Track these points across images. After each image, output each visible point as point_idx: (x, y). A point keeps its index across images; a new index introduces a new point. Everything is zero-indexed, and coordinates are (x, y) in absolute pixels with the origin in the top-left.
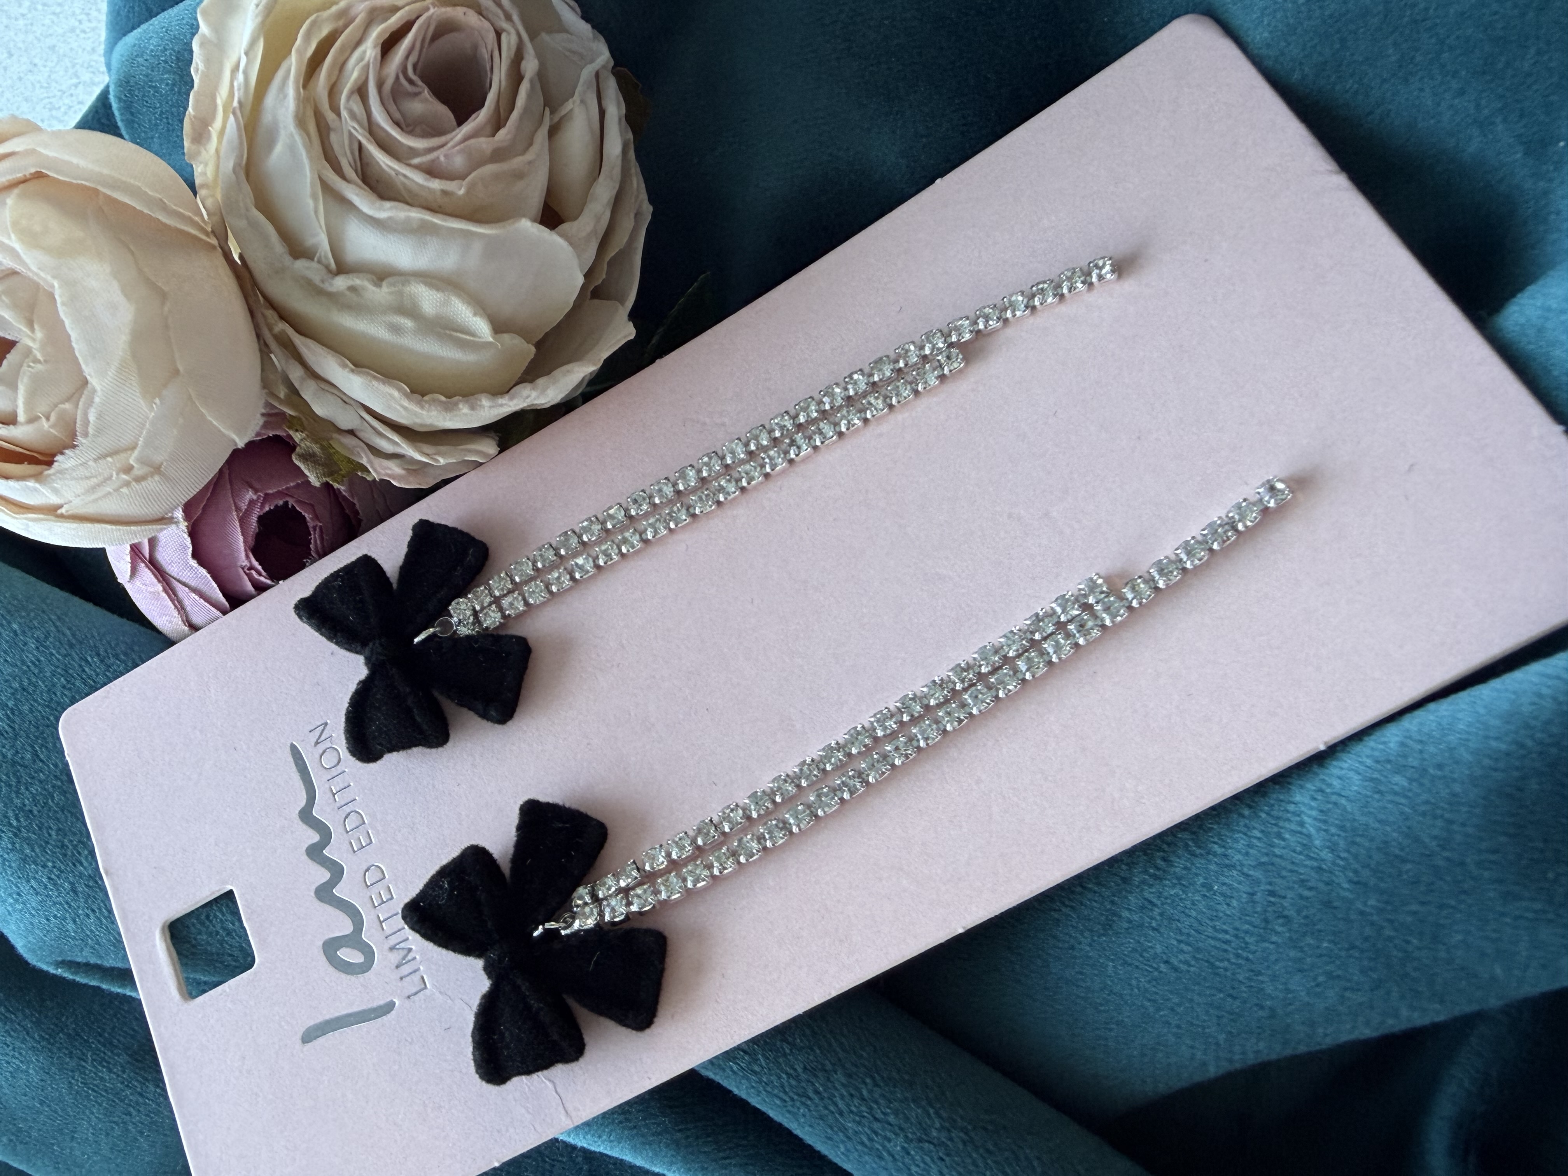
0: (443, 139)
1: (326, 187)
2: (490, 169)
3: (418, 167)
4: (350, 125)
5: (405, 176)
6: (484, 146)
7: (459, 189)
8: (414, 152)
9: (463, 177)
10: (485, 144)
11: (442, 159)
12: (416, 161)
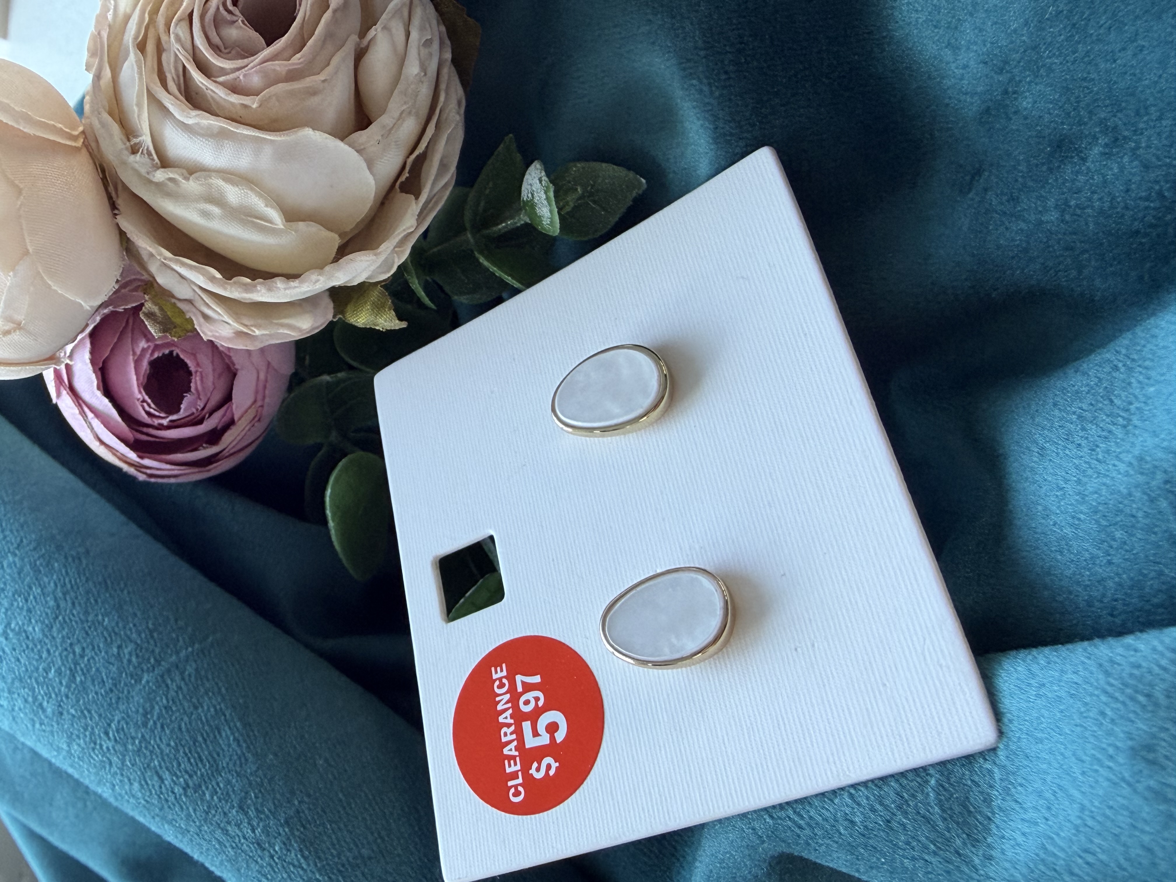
1: (152, 97)
2: (280, 87)
3: (223, 84)
4: (176, 46)
5: (212, 90)
6: (278, 68)
7: (253, 103)
8: (223, 72)
9: (257, 94)
10: (279, 66)
11: (241, 77)
12: (221, 79)
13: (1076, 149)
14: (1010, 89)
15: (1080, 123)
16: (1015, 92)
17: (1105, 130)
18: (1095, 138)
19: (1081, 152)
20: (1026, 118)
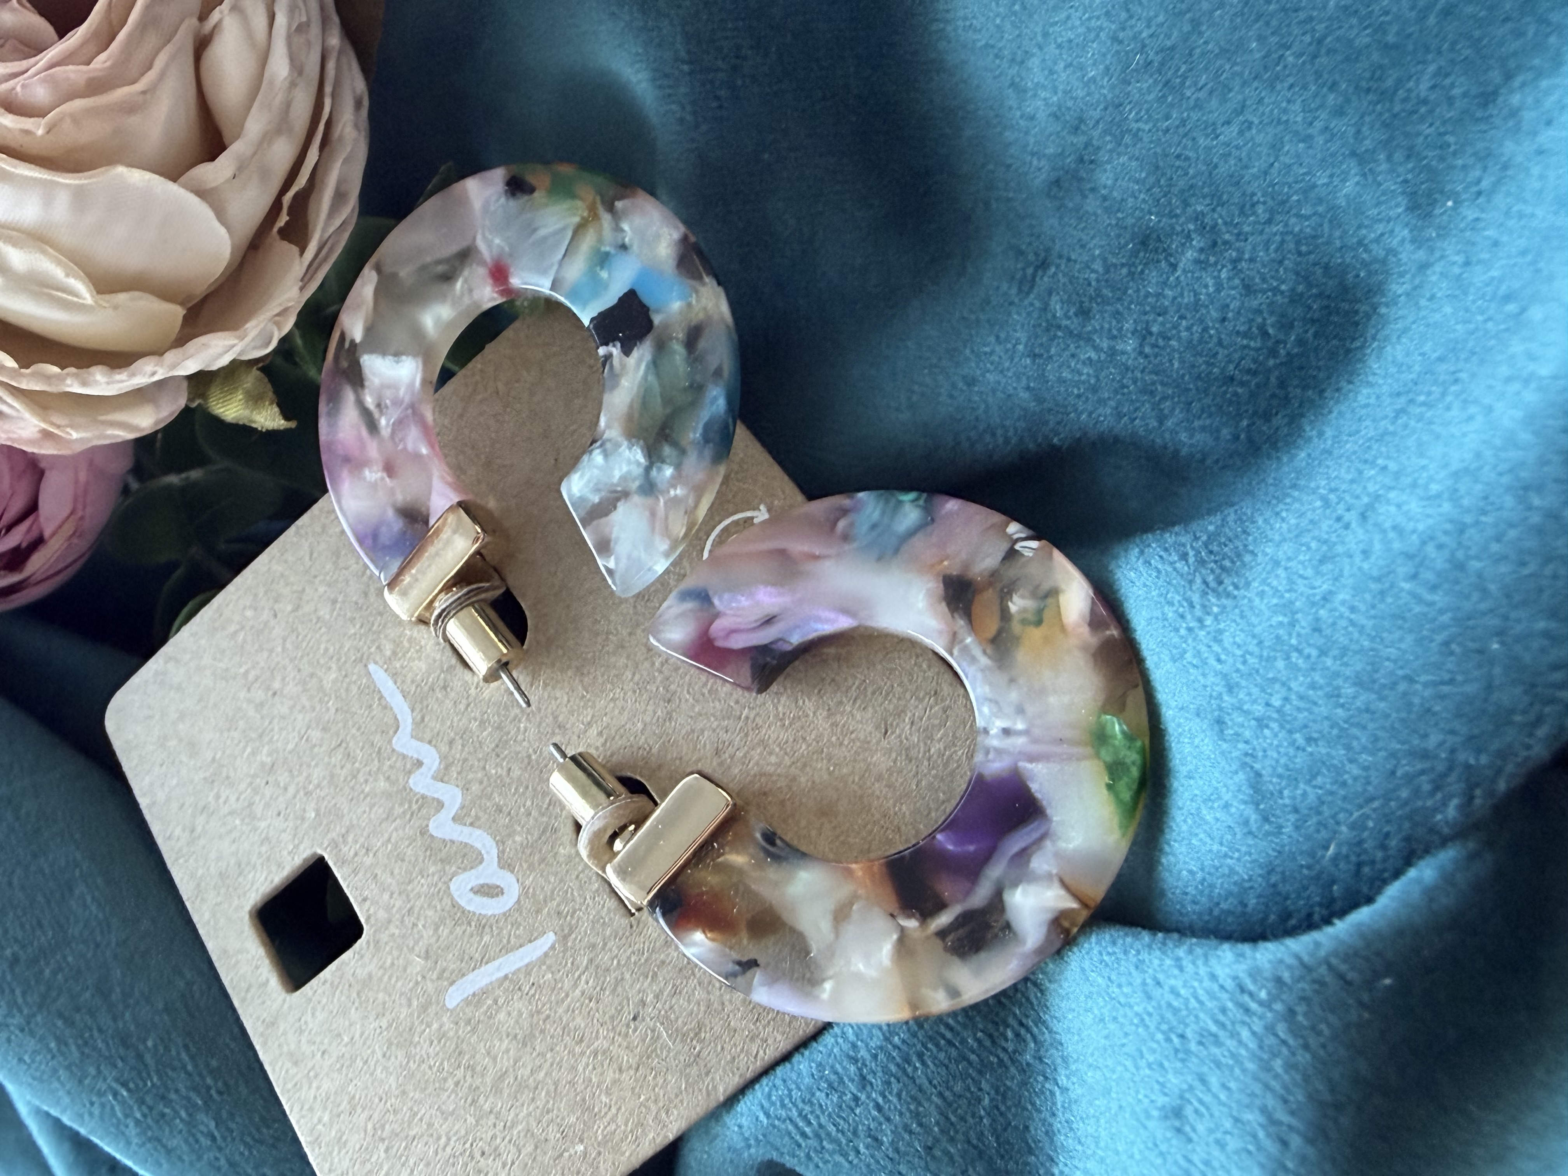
0: (25, 64)
2: (78, 104)
6: (72, 76)
7: (38, 127)
9: (42, 114)
10: (74, 73)
11: (17, 89)
13: (1164, 250)
14: (1086, 157)
15: (1172, 215)
16: (1092, 162)
17: (1202, 229)
18: (1188, 237)
19: (1171, 255)
20: (1105, 198)
